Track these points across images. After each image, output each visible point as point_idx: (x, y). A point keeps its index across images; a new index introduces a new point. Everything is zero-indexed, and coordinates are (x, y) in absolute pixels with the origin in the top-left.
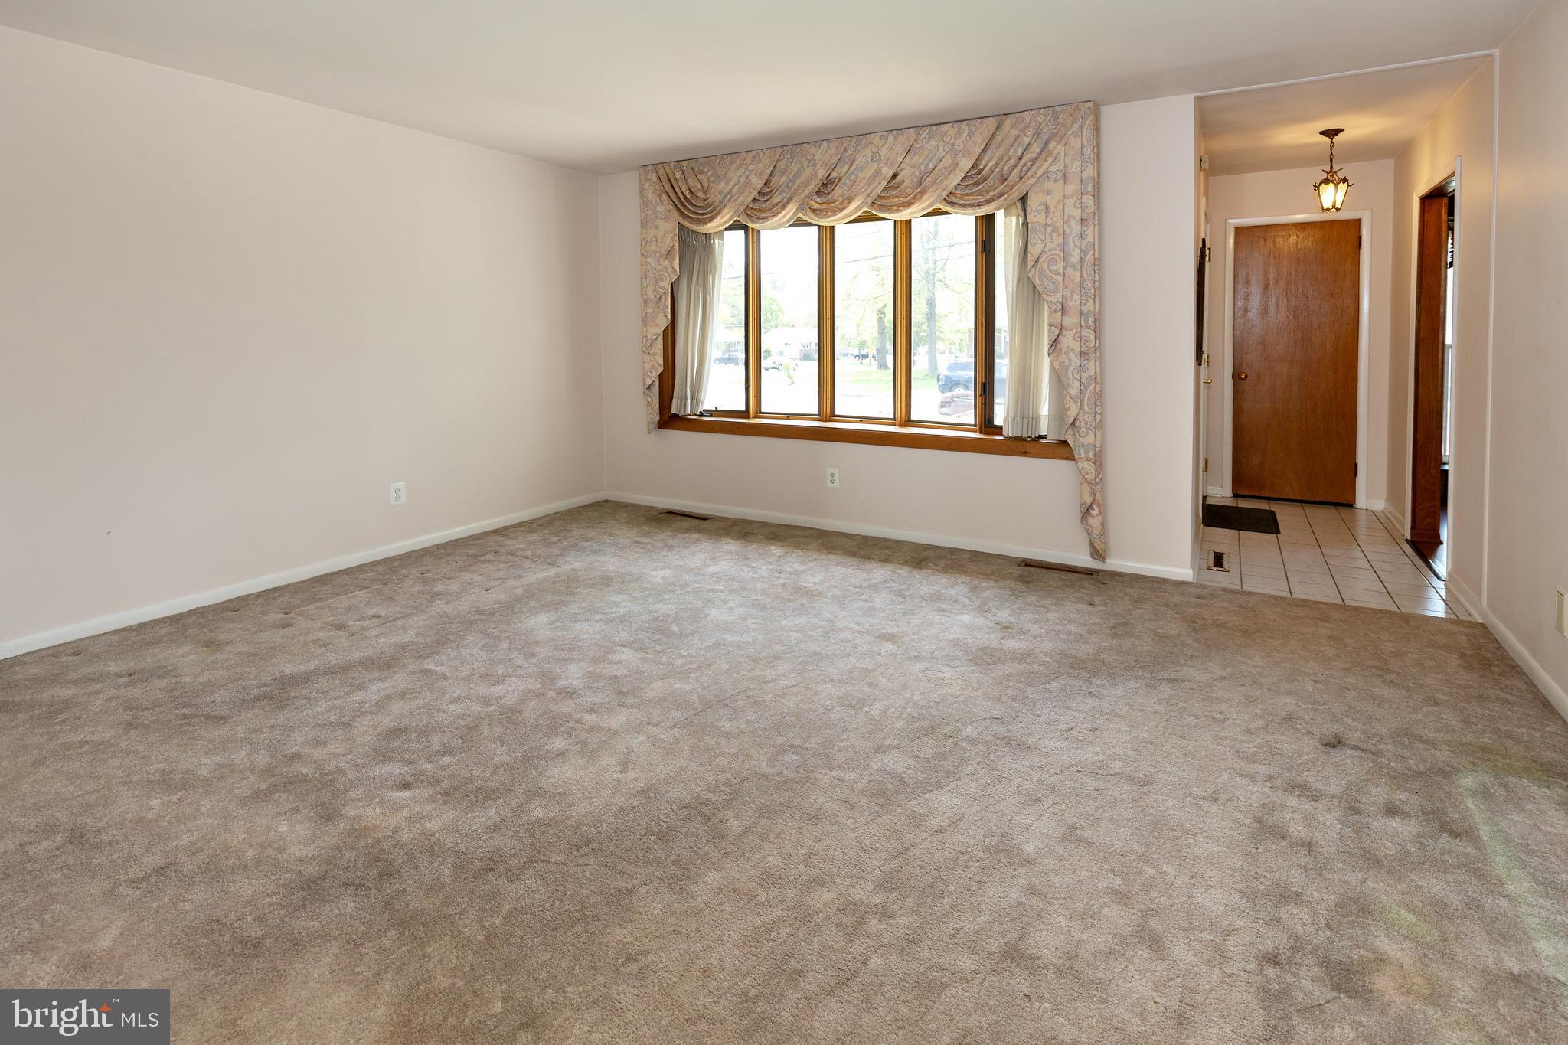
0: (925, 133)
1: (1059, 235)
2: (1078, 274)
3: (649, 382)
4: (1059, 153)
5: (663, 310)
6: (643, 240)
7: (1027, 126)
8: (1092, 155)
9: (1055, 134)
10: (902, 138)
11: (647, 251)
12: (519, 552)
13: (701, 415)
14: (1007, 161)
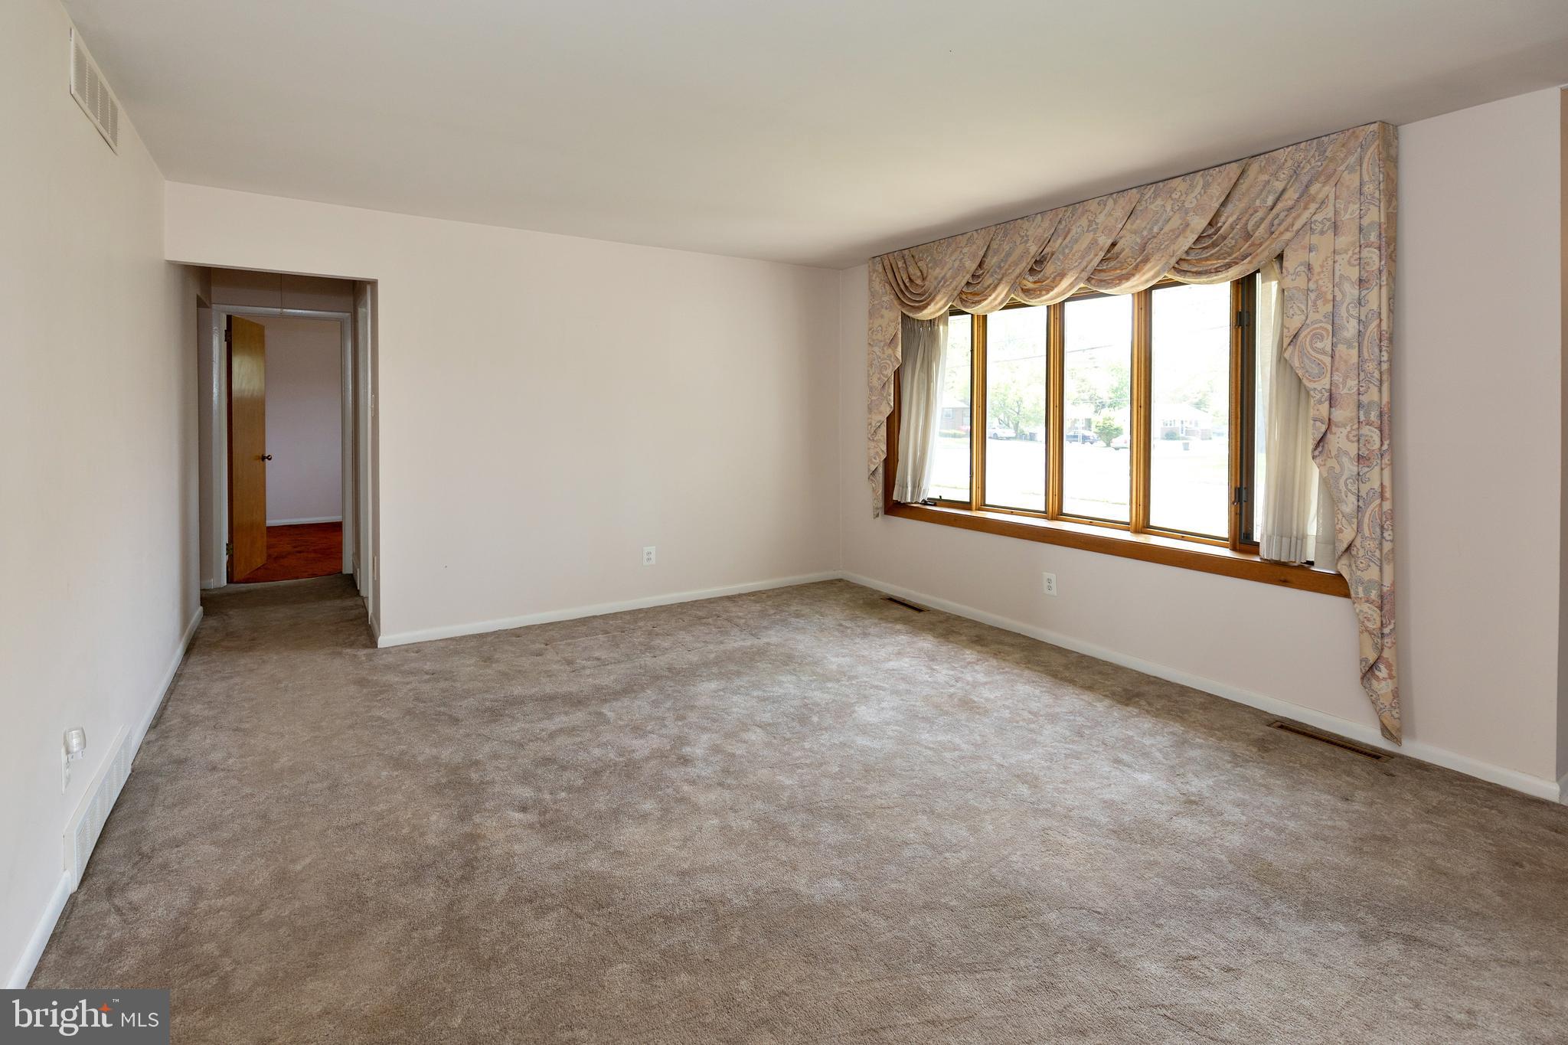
0: (1150, 192)
1: (1326, 302)
2: (1355, 352)
3: (873, 468)
4: (1327, 197)
5: (886, 397)
6: (870, 329)
7: (1281, 167)
8: (1377, 195)
9: (1320, 174)
10: (1122, 201)
11: (873, 340)
12: (736, 620)
13: (925, 503)
14: (1252, 215)
